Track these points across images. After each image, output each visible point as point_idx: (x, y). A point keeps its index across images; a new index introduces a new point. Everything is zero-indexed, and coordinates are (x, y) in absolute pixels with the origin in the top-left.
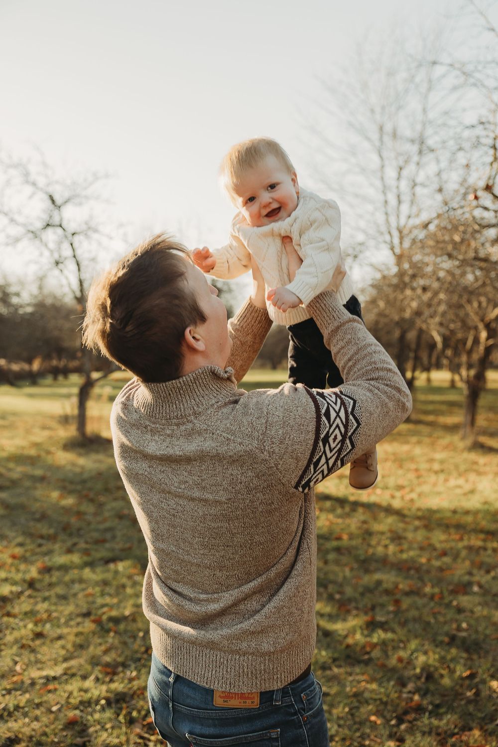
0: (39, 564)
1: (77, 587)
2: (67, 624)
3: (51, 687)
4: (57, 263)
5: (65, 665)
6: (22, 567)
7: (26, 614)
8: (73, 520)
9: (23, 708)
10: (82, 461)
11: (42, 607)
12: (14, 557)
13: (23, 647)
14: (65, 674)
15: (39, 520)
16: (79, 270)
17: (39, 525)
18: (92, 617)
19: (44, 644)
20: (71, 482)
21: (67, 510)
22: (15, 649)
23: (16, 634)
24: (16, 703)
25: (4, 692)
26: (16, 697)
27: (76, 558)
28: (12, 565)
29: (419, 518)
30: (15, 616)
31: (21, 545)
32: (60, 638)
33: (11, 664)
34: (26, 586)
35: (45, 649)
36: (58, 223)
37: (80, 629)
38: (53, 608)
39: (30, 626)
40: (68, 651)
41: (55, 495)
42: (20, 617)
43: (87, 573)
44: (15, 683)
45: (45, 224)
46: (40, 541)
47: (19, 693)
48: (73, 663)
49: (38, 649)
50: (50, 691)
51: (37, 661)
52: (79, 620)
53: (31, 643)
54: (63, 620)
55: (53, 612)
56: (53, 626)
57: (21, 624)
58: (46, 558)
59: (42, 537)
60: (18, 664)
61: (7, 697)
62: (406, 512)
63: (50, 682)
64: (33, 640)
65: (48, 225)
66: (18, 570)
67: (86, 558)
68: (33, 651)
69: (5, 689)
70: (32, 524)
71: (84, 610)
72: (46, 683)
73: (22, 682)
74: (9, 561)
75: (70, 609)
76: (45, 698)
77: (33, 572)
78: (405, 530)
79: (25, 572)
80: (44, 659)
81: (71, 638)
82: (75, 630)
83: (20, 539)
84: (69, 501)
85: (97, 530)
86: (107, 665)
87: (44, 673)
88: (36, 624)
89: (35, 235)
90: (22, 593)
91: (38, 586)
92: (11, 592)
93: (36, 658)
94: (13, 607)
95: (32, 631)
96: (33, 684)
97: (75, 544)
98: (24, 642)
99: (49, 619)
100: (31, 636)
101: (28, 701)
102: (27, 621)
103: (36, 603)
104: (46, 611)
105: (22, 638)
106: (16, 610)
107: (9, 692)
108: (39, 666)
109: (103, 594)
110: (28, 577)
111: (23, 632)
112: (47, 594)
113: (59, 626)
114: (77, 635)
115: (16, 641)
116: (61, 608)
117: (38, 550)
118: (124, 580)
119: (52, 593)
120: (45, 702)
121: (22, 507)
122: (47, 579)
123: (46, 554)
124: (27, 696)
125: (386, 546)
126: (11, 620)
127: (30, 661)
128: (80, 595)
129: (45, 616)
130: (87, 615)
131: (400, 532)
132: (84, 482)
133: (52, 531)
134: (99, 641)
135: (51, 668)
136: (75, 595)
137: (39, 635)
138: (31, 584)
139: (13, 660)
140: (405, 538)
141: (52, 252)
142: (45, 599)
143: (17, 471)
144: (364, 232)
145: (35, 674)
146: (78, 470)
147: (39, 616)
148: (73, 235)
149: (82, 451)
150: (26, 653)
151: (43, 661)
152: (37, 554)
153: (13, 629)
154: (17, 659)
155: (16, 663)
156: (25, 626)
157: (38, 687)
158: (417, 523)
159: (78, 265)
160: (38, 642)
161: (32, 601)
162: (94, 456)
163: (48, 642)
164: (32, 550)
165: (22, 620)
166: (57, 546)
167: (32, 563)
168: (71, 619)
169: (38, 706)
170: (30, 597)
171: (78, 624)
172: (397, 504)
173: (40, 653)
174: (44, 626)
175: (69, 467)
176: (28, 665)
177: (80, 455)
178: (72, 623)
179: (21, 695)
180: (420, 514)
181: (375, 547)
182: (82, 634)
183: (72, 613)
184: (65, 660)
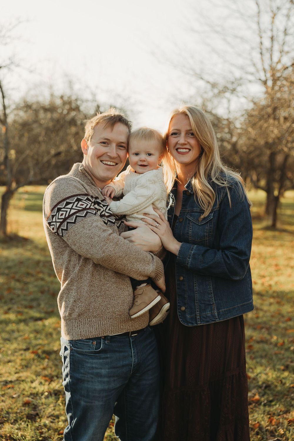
1: (16, 334)
2: (13, 354)
3: (9, 386)
5: (17, 375)
14: (17, 380)
18: (31, 351)
27: (12, 317)
29: (274, 297)
35: (1, 367)
37: (23, 357)
40: (16, 369)
43: (22, 326)
48: (21, 374)
50: (9, 388)
52: (22, 352)
54: (10, 352)
56: (3, 355)
62: (264, 293)
63: (8, 384)
67: (19, 317)
71: (24, 347)
72: (5, 384)
78: (262, 304)
81: (18, 361)
82: (20, 358)
86: (46, 376)
87: (3, 379)
97: (10, 308)
109: (36, 338)
113: (7, 355)
114: (22, 360)
116: (8, 346)
118: (51, 330)
120: (8, 393)
128: (20, 339)
130: (27, 349)
134: (38, 364)
135: (8, 376)
136: (16, 339)
140: (262, 310)
144: (242, 68)
146: (3, 259)
158: (272, 300)
163: (2, 364)
168: (16, 352)
169: (3, 395)
171: (22, 355)
178: (16, 354)
180: (275, 295)
182: (25, 360)
183: (16, 348)
184: (16, 373)
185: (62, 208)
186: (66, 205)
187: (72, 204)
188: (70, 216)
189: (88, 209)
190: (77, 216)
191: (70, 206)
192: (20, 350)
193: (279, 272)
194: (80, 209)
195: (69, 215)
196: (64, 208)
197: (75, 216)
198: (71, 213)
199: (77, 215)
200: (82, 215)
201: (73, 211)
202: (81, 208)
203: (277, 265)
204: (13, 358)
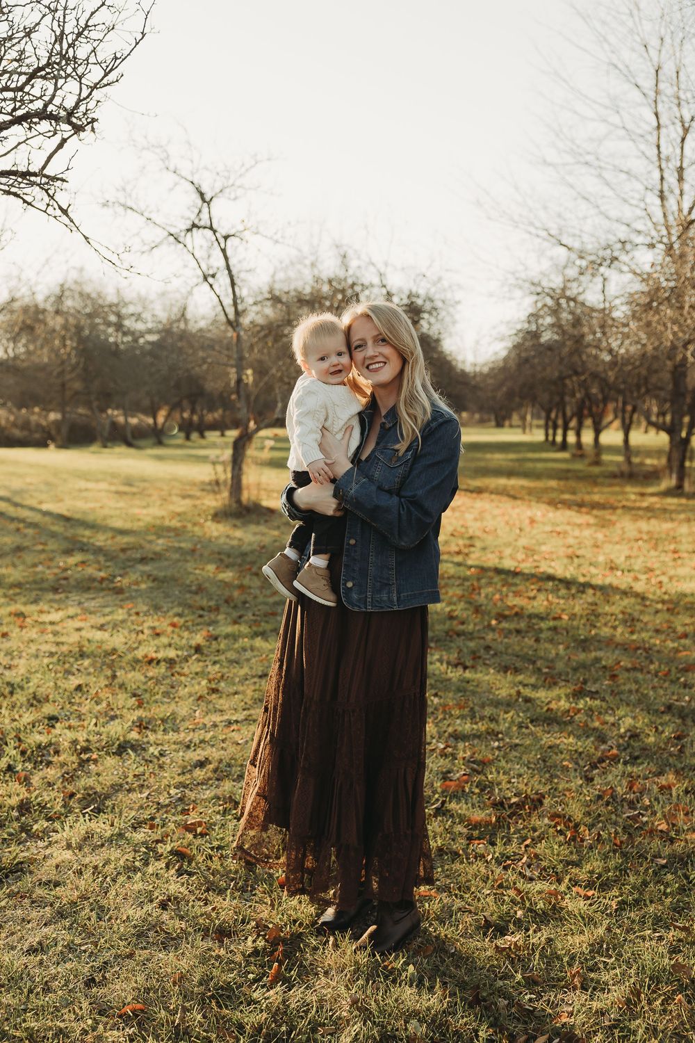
0: (204, 633)
1: (248, 654)
2: (241, 682)
3: (234, 727)
5: (245, 712)
6: (186, 634)
7: (197, 674)
8: (236, 594)
9: (209, 741)
10: (238, 533)
11: (214, 670)
12: (174, 625)
13: (200, 698)
14: (246, 719)
15: (196, 593)
17: (198, 598)
19: (220, 697)
20: (229, 556)
21: (226, 584)
22: (191, 700)
23: (190, 689)
24: (201, 738)
25: (187, 731)
26: (199, 734)
27: (244, 629)
28: (173, 632)
29: (663, 602)
30: (185, 675)
31: (180, 615)
32: (236, 693)
33: (190, 711)
34: (193, 651)
35: (222, 701)
36: (207, 224)
37: (257, 687)
38: (225, 670)
39: (204, 682)
40: (247, 703)
41: (211, 568)
42: (191, 676)
43: (258, 642)
44: (196, 724)
45: (190, 224)
46: (201, 612)
47: (202, 731)
48: (252, 712)
49: (215, 701)
50: (233, 731)
51: (216, 710)
52: (256, 680)
53: (207, 696)
54: (237, 680)
55: (226, 673)
56: (227, 684)
57: (194, 682)
58: (211, 628)
59: (202, 609)
60: (197, 711)
63: (233, 724)
64: (209, 694)
65: (194, 226)
66: (181, 637)
67: (255, 628)
68: (210, 702)
69: (188, 729)
70: (188, 596)
71: (260, 673)
72: (228, 725)
73: (205, 724)
74: (170, 629)
75: (245, 670)
76: (229, 735)
77: (199, 639)
78: (642, 612)
79: (188, 639)
80: (223, 708)
81: (249, 693)
82: (253, 688)
83: (179, 610)
84: (228, 575)
85: (265, 604)
87: (226, 717)
88: (210, 681)
90: (190, 656)
91: (206, 651)
92: (178, 656)
93: (215, 707)
94: (182, 668)
95: (208, 688)
96: (215, 726)
97: (240, 617)
98: (200, 695)
99: (223, 679)
100: (206, 690)
101: (213, 737)
102: (200, 679)
103: (206, 666)
104: (219, 672)
105: (197, 692)
106: (186, 671)
107: (192, 730)
108: (219, 713)
110: (193, 643)
111: (197, 688)
112: (217, 658)
113: (234, 684)
114: (255, 691)
115: (190, 695)
116: (235, 671)
117: (200, 620)
119: (223, 657)
120: (231, 738)
121: (174, 579)
122: (214, 645)
123: (209, 625)
124: (211, 734)
125: (615, 628)
126: (183, 678)
127: (208, 709)
128: (253, 660)
129: (218, 676)
130: (263, 676)
131: (636, 615)
132: (244, 555)
133: (212, 603)
135: (232, 714)
136: (248, 660)
137: (215, 691)
138: (198, 649)
139: (191, 709)
140: (640, 620)
142: (215, 663)
143: (160, 544)
145: (216, 718)
146: (235, 543)
147: (211, 677)
149: (238, 523)
150: (203, 704)
151: (222, 710)
152: (198, 624)
153: (186, 685)
154: (195, 708)
155: (195, 711)
156: (199, 684)
157: (220, 727)
158: (660, 606)
160: (214, 696)
161: (201, 664)
162: (253, 528)
163: (224, 696)
164: (193, 621)
165: (193, 679)
166: (221, 617)
167: (196, 632)
168: (247, 679)
169: (223, 740)
170: (199, 661)
171: (255, 683)
172: (639, 587)
173: (218, 704)
174: (218, 683)
175: (222, 540)
176: (207, 712)
177: (235, 526)
178: (247, 682)
179: (204, 733)
180: (666, 597)
181: (599, 628)
182: (260, 691)
183: (247, 674)
184: (244, 710)
192: (253, 677)
193: (679, 562)
203: (675, 552)
204: (241, 688)
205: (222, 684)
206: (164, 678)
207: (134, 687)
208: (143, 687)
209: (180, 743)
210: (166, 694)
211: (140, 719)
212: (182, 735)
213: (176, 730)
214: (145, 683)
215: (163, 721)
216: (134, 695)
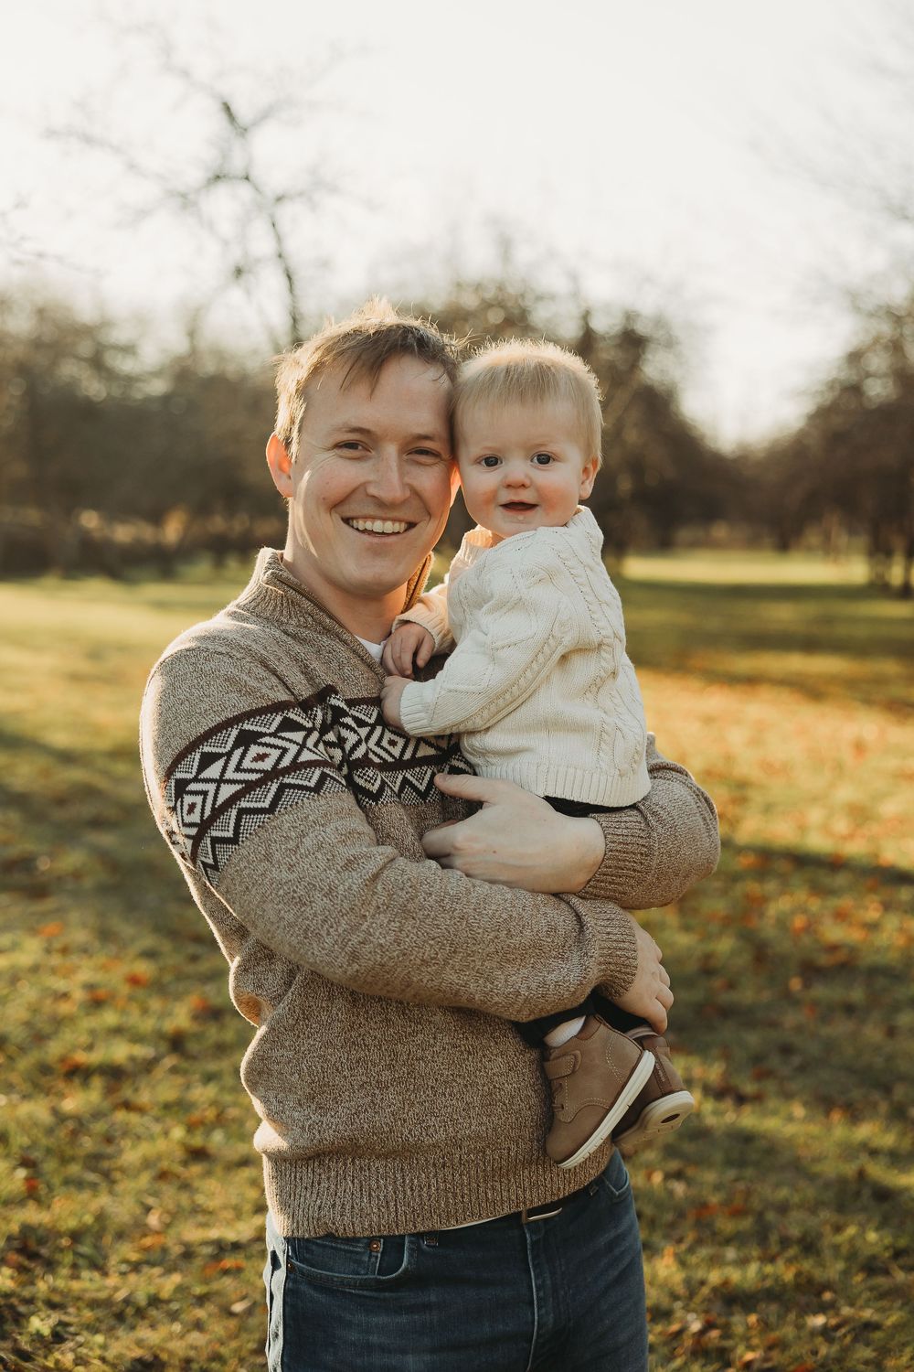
0: (194, 1000)
3: (229, 1262)
4: (239, 272)
6: (155, 1004)
7: (167, 1107)
9: (168, 1302)
11: (203, 1094)
12: (135, 980)
13: (163, 1176)
16: (291, 289)
19: (209, 1173)
22: (145, 1179)
23: (145, 1149)
24: (152, 1290)
25: (124, 1267)
26: (150, 1278)
28: (131, 998)
30: (141, 1110)
31: (151, 955)
32: (243, 1161)
33: (138, 1211)
34: (164, 1046)
35: (212, 1185)
36: (242, 173)
38: (227, 1097)
39: (178, 1133)
42: (155, 1112)
44: (146, 1250)
45: (210, 175)
46: (196, 947)
47: (157, 1271)
49: (196, 1184)
50: (226, 1272)
51: (196, 1210)
53: (179, 1169)
55: (228, 1107)
56: (228, 1137)
57: (157, 1128)
58: (209, 988)
59: (201, 938)
60: (152, 1211)
61: (133, 1278)
63: (227, 1254)
64: (185, 1163)
65: (218, 177)
66: (145, 1011)
68: (185, 1186)
69: (126, 1261)
70: (175, 909)
72: (217, 1254)
73: (164, 1250)
74: (125, 989)
76: (215, 1286)
77: (181, 1017)
79: (161, 1017)
80: (212, 1204)
83: (151, 942)
87: (213, 1234)
88: (191, 1128)
89: (185, 201)
90: (157, 1059)
91: (193, 1047)
92: (132, 1059)
93: (193, 1202)
94: (136, 1090)
95: (184, 1144)
96: (188, 1254)
98: (165, 1164)
99: (220, 1121)
100: (179, 1154)
101: (180, 1289)
102: (169, 1121)
103: (188, 1087)
104: (214, 1103)
105: (159, 1158)
106: (145, 1097)
107: (136, 1267)
108: (200, 1218)
110: (169, 1026)
111: (161, 1145)
112: (213, 1066)
115: (147, 1164)
117: (191, 967)
119: (225, 1063)
120: (218, 1293)
122: (213, 1033)
123: (209, 977)
124: (176, 1278)
126: (134, 1118)
127: (179, 1206)
129: (210, 1114)
135: (229, 1224)
137: (198, 1155)
138: (177, 1043)
139: (142, 1203)
141: (226, 243)
142: (209, 1078)
145: (192, 1233)
147: (196, 1115)
148: (279, 199)
150: (169, 1190)
151: (211, 1209)
152: (187, 977)
153: (139, 1138)
154: (150, 1201)
155: (148, 1209)
156: (166, 1133)
157: (198, 1262)
159: (289, 278)
160: (196, 1169)
161: (179, 1080)
163: (218, 1170)
164: (175, 968)
165: (157, 1120)
167: (178, 997)
169: (201, 1300)
170: (174, 1070)
173: (202, 1193)
174: (208, 1133)
176: (175, 1216)
179: (160, 1276)
185: (188, 782)
186: (202, 767)
187: (221, 763)
188: (218, 812)
189: (287, 771)
190: (242, 812)
191: (214, 771)
194: (254, 777)
195: (213, 809)
196: (196, 780)
197: (234, 813)
198: (220, 801)
199: (244, 804)
200: (259, 805)
201: (227, 791)
202: (257, 771)
205: (218, 1137)
206: (97, 1115)
207: (25, 1141)
208: (44, 1141)
209: (106, 1303)
210: (93, 1161)
211: (27, 1229)
212: (112, 1281)
213: (99, 1266)
214: (50, 1131)
215: (76, 1236)
216: (26, 1163)
